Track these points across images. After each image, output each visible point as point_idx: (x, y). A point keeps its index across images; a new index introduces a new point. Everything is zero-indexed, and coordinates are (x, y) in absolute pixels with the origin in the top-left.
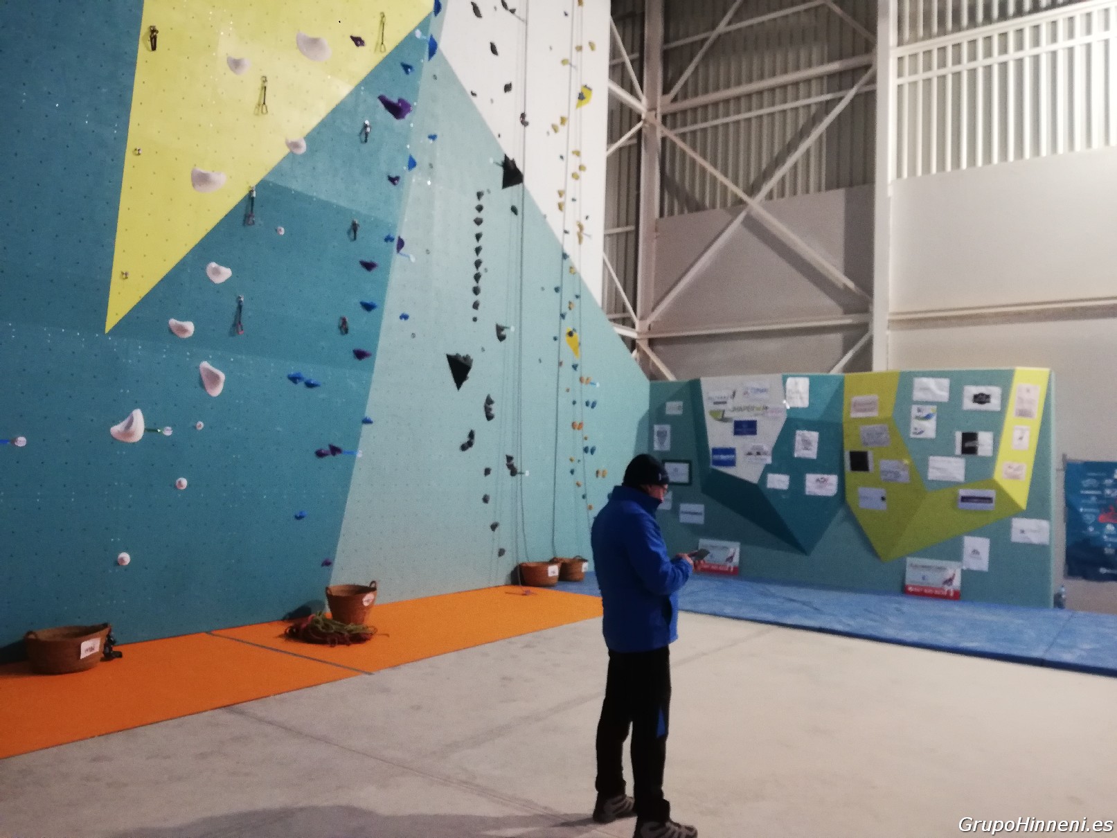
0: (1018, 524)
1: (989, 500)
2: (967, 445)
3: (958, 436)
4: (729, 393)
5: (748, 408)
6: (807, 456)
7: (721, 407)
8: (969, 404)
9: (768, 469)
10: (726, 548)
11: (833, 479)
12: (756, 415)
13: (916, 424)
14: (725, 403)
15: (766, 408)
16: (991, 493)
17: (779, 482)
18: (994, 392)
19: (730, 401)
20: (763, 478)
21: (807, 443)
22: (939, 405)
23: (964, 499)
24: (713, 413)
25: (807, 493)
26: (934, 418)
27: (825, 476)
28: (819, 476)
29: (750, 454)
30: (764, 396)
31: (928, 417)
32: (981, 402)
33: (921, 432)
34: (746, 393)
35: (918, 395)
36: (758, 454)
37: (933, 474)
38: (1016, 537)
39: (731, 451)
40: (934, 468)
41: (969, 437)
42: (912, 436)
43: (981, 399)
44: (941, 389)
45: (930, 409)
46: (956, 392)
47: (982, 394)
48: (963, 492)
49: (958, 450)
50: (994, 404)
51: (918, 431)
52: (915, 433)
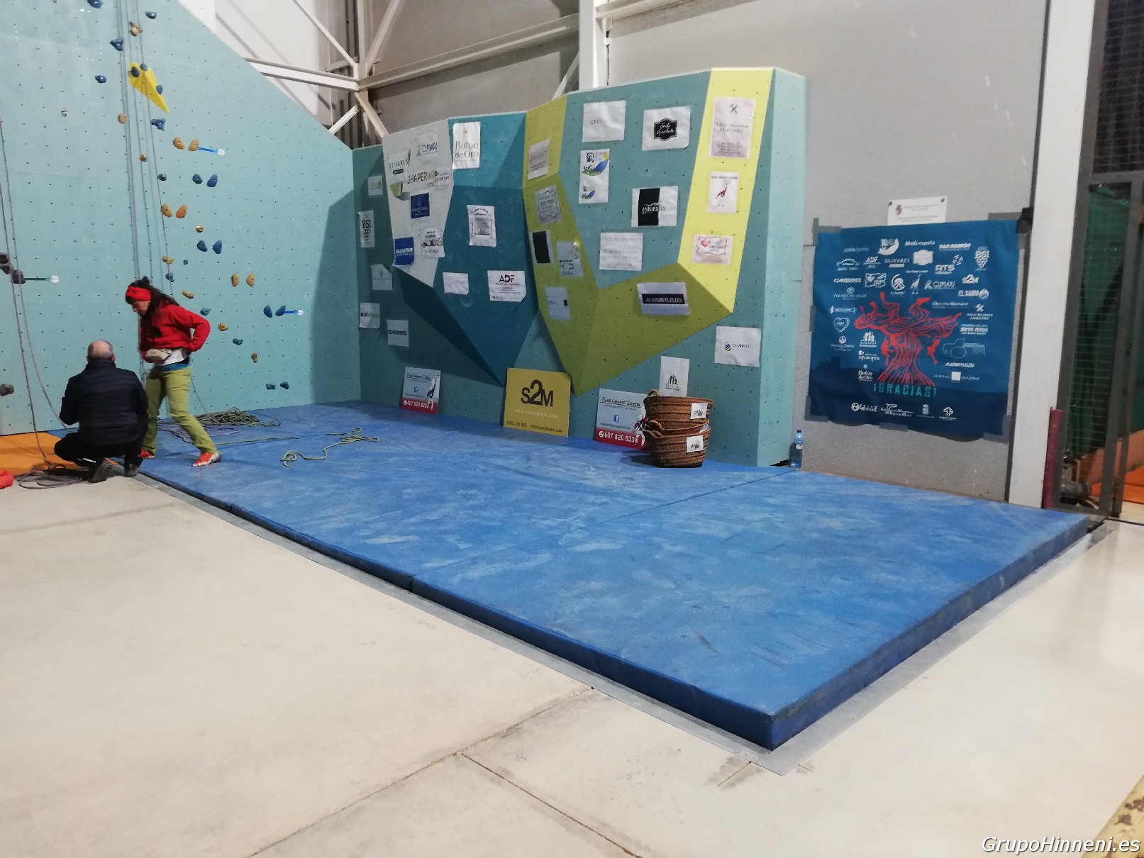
0: (725, 334)
1: (678, 298)
2: (647, 209)
3: (636, 195)
4: (403, 156)
5: (422, 177)
6: (485, 244)
7: (399, 177)
8: (650, 142)
9: (443, 266)
10: (428, 379)
11: (520, 276)
12: (428, 185)
13: (586, 180)
14: (401, 171)
15: (436, 174)
16: (680, 287)
17: (457, 283)
18: (681, 114)
19: (406, 167)
20: (439, 280)
21: (482, 223)
22: (612, 145)
23: (648, 298)
24: (394, 187)
25: (491, 299)
26: (607, 169)
27: (510, 273)
28: (504, 273)
29: (425, 244)
30: (432, 155)
31: (599, 169)
32: (665, 137)
33: (591, 195)
34: (419, 154)
35: (589, 133)
36: (432, 244)
37: (606, 262)
38: (721, 357)
39: (408, 242)
40: (605, 251)
41: (650, 196)
42: (581, 201)
43: (665, 130)
44: (616, 120)
45: (602, 155)
46: (633, 122)
47: (666, 122)
48: (643, 288)
49: (635, 221)
50: (681, 138)
51: (588, 193)
52: (583, 196)
